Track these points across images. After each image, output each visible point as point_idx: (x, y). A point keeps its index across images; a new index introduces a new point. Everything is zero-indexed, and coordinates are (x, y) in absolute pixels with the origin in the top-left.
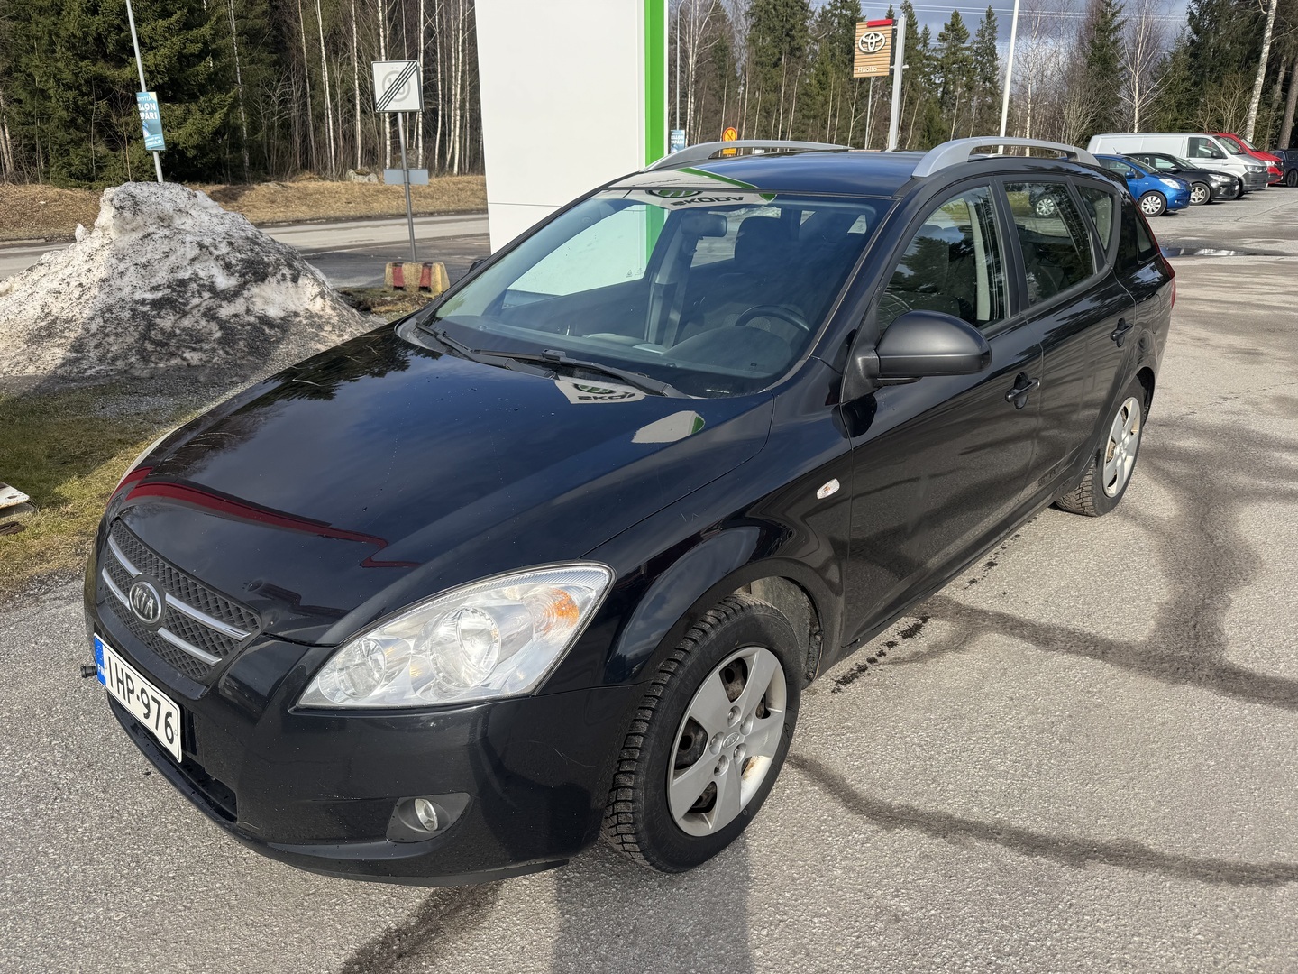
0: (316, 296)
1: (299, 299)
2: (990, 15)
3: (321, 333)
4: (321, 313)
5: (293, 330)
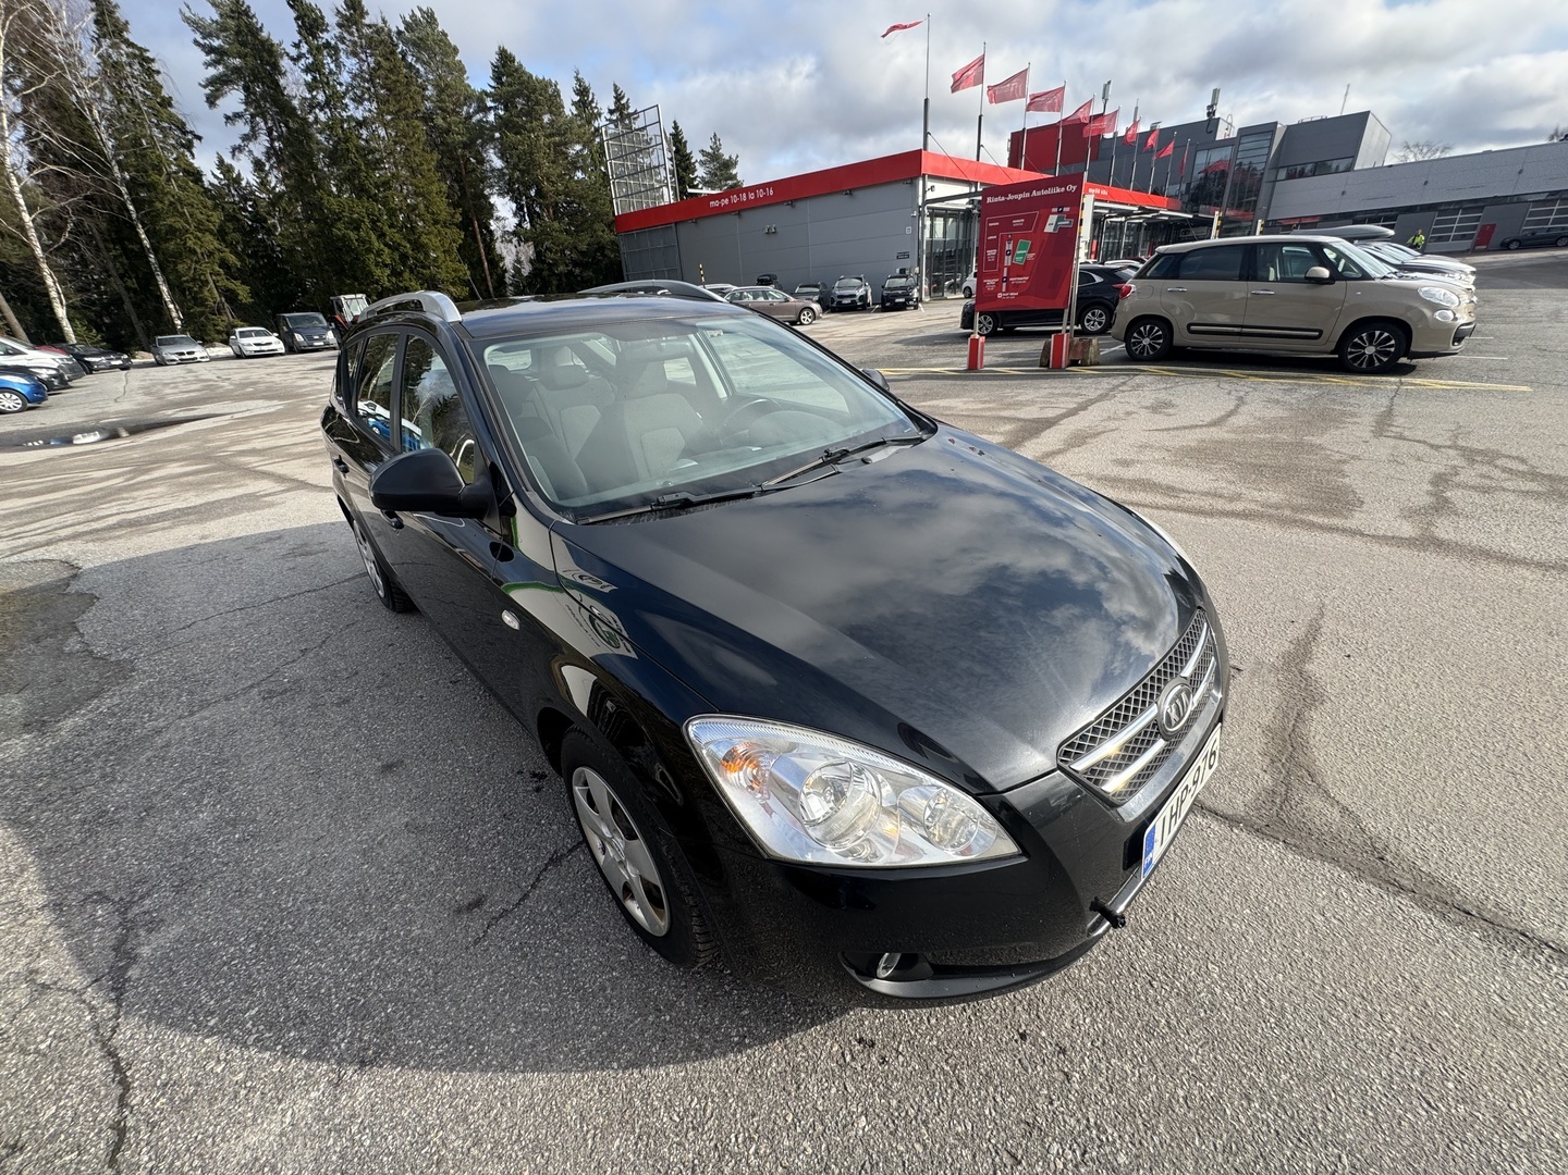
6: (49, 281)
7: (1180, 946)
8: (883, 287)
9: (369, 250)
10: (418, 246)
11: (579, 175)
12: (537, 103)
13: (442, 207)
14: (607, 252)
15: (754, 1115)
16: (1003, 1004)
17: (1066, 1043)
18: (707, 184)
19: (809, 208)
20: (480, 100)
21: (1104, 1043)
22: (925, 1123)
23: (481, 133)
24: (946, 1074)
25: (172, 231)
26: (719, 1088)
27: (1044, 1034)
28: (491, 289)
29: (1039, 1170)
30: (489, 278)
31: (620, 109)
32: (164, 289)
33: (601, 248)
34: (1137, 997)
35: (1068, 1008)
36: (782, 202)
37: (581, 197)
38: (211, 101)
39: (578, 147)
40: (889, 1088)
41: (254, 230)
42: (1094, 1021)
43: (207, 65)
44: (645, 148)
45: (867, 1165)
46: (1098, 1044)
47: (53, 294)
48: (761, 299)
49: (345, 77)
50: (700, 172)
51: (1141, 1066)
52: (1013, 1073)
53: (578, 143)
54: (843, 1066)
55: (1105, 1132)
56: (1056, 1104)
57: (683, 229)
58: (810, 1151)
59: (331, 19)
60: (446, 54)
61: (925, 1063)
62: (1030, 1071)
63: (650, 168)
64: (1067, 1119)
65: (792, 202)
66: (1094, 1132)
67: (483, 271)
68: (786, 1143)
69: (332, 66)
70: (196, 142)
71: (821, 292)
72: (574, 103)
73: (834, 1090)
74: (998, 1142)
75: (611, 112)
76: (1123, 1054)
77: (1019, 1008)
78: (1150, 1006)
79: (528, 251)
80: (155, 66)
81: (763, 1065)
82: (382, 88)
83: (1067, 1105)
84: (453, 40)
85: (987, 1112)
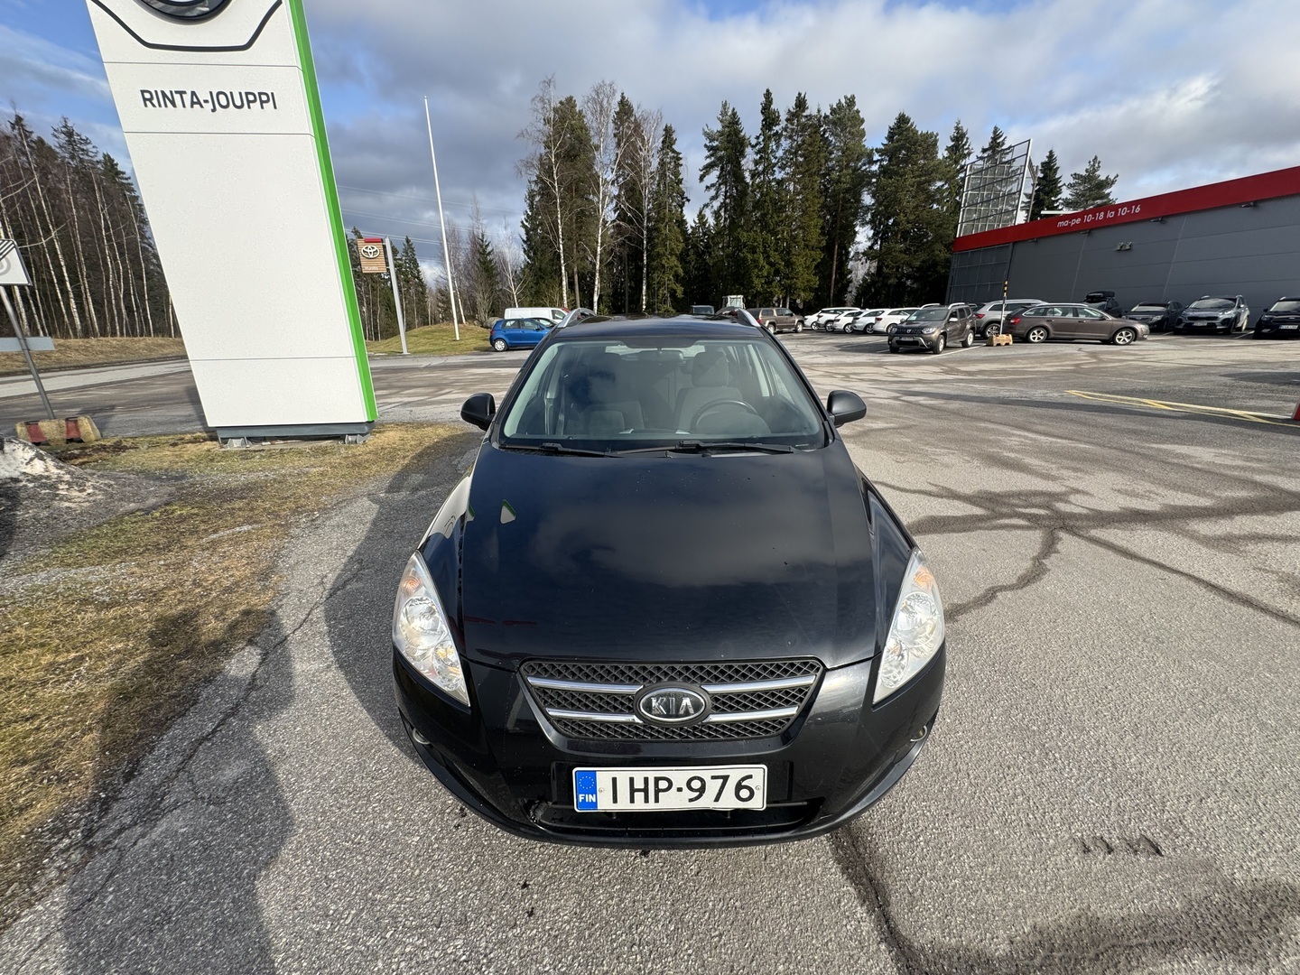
0: (31, 460)
1: (9, 465)
2: (408, 241)
3: (58, 492)
4: (46, 474)
5: (23, 495)
6: (596, 283)
7: (690, 952)
8: (1266, 310)
9: (756, 267)
10: (789, 264)
11: (935, 206)
12: (916, 152)
13: (815, 236)
14: (939, 268)
15: (392, 794)
16: (540, 863)
17: (539, 913)
18: (1067, 204)
19: (1182, 225)
20: (870, 155)
21: (556, 937)
22: (434, 867)
23: (861, 180)
24: (470, 860)
25: (659, 255)
26: (398, 773)
27: (535, 897)
28: (832, 295)
29: (440, 940)
30: (832, 287)
31: (995, 146)
32: (644, 288)
33: (935, 264)
34: (613, 941)
35: (566, 900)
36: (1149, 220)
37: (928, 224)
38: (701, 179)
39: (939, 184)
40: (443, 838)
41: (704, 253)
42: (568, 922)
43: (707, 157)
44: (1010, 177)
45: (394, 856)
46: (553, 933)
47: (596, 289)
48: (1070, 316)
49: (780, 153)
50: (1066, 194)
51: (554, 969)
52: (495, 893)
53: (940, 180)
54: (442, 812)
55: (488, 967)
56: (490, 928)
57: (1020, 248)
58: (387, 827)
59: (783, 116)
60: (853, 126)
61: (469, 846)
62: (503, 902)
63: (1010, 194)
64: (484, 939)
65: (1163, 219)
66: (485, 961)
67: (830, 282)
68: (386, 815)
69: (774, 147)
70: (686, 203)
71: (1168, 312)
72: (948, 149)
73: (425, 816)
74: (444, 909)
75: (984, 151)
76: (556, 953)
77: (544, 873)
78: (612, 953)
79: (872, 266)
80: (681, 162)
81: (420, 780)
82: (801, 157)
83: (493, 935)
84: (862, 115)
85: (459, 894)
